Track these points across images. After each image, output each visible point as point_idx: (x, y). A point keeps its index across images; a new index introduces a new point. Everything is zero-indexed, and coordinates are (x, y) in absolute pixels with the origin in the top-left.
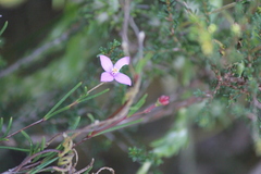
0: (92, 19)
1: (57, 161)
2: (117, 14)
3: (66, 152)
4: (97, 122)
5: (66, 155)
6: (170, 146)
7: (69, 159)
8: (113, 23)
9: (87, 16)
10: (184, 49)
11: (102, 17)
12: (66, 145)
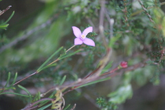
0: (70, 10)
1: (51, 106)
2: (86, 7)
3: (57, 100)
4: (80, 80)
5: (57, 102)
6: (121, 97)
7: (59, 105)
8: (84, 13)
9: (66, 8)
10: (133, 31)
11: (76, 9)
12: (57, 95)
